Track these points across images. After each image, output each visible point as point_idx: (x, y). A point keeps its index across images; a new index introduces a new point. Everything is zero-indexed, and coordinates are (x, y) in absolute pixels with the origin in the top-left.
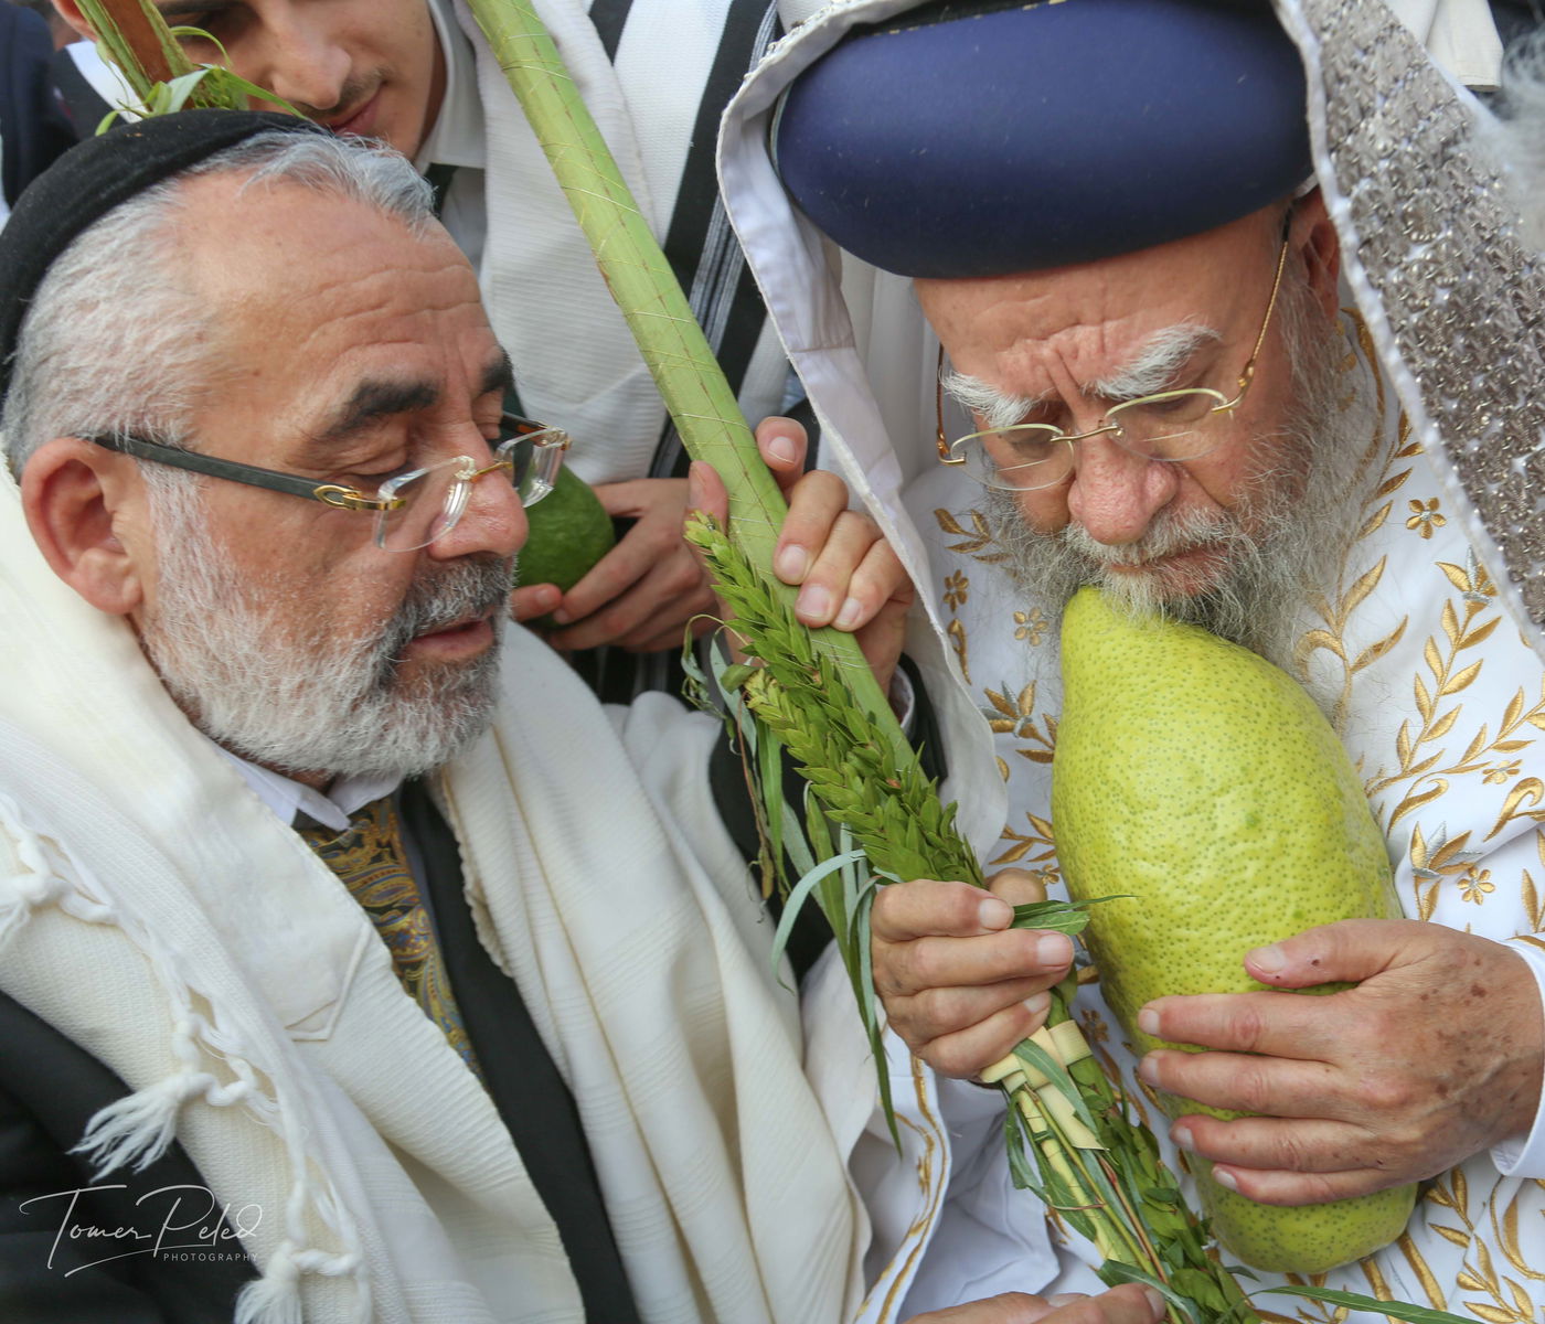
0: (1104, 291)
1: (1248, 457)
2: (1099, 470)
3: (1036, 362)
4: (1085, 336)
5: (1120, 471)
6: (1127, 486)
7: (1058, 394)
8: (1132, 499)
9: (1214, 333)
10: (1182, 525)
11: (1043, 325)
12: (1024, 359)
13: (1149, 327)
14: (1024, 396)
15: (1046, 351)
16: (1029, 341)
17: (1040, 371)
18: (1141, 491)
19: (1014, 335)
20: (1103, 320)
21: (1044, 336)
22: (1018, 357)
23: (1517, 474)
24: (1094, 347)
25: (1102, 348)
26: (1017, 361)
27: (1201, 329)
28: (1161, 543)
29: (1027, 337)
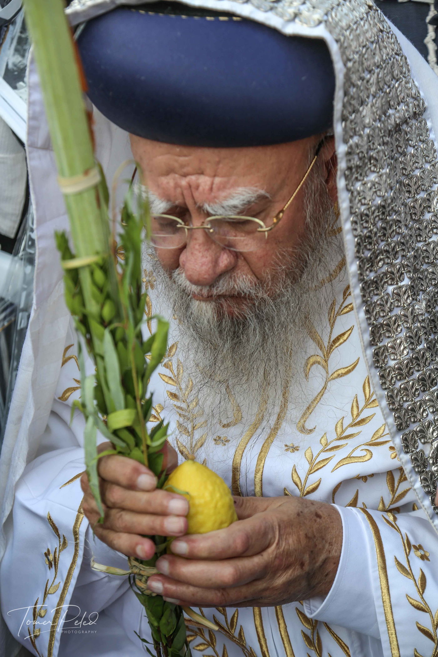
0: (218, 163)
1: (274, 257)
2: (197, 247)
3: (177, 186)
4: (204, 181)
5: (207, 250)
6: (209, 258)
7: (185, 204)
8: (210, 265)
9: (268, 195)
10: (235, 281)
11: (185, 170)
12: (172, 184)
13: (236, 185)
14: (169, 200)
15: (184, 182)
16: (177, 176)
17: (179, 190)
18: (215, 262)
19: (169, 171)
20: (215, 176)
21: (185, 175)
22: (169, 181)
23: (388, 294)
24: (207, 188)
25: (211, 189)
26: (168, 183)
27: (262, 192)
28: (223, 287)
29: (176, 173)
